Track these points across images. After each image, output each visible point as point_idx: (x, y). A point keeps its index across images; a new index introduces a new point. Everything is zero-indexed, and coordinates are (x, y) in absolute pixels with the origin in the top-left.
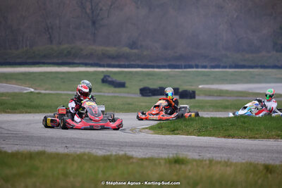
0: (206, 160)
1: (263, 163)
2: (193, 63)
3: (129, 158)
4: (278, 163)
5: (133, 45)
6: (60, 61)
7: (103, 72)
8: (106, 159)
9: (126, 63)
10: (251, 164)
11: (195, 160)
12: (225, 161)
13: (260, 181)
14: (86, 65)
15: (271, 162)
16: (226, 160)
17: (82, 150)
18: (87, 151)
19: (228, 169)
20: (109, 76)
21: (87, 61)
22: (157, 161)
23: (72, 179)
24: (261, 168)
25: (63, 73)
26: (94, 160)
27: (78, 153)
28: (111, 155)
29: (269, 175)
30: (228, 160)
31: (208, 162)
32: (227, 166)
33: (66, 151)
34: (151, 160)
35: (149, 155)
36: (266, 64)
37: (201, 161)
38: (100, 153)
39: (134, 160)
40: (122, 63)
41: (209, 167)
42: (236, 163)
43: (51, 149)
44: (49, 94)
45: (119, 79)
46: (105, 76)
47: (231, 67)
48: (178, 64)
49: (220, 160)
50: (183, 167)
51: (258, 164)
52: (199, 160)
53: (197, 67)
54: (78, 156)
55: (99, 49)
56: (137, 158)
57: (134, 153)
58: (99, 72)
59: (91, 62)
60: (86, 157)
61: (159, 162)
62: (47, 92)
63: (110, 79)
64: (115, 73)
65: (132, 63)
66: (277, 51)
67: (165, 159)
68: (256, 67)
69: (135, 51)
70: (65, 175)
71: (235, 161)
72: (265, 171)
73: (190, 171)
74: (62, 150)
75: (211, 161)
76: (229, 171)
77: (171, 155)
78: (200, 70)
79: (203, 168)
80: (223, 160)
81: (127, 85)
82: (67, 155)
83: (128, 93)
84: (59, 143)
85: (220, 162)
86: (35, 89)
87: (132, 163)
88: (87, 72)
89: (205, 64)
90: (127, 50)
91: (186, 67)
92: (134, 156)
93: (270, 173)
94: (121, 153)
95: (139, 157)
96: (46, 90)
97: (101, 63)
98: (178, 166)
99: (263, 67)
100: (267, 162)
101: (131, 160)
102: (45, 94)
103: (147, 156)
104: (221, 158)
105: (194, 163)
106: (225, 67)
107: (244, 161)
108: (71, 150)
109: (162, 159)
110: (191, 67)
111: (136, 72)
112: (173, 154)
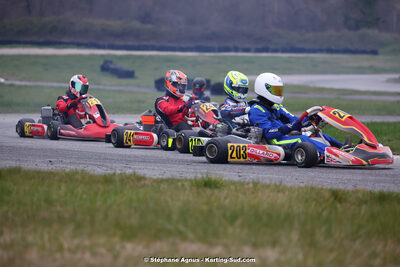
0: (248, 183)
1: (329, 187)
2: (230, 45)
3: (140, 178)
4: (350, 188)
5: (145, 18)
6: (41, 40)
7: (102, 56)
8: (108, 180)
9: (136, 44)
10: (312, 189)
11: (233, 183)
12: (276, 185)
13: (325, 214)
14: (79, 45)
15: (341, 187)
16: (278, 183)
17: (73, 167)
18: (80, 167)
19: (280, 195)
20: (111, 62)
21: (80, 40)
22: (180, 184)
23: (59, 208)
24: (327, 195)
25: (46, 57)
26: (90, 180)
27: (68, 170)
28: (114, 174)
29: (339, 206)
30: (281, 182)
31: (251, 185)
32: (279, 192)
33: (50, 168)
34: (171, 181)
35: (167, 175)
36: (333, 47)
37: (242, 184)
38: (99, 171)
39: (147, 182)
40: (130, 43)
41: (253, 193)
42: (291, 188)
43: (29, 165)
44: (26, 86)
45: (125, 66)
46: (106, 62)
47: (284, 51)
48: (209, 44)
49: (268, 182)
50: (216, 191)
51: (322, 189)
52: (239, 182)
53: (236, 50)
54: (67, 174)
55: (98, 22)
56: (150, 179)
57: (146, 171)
58: (97, 56)
59: (85, 41)
60: (78, 177)
61: (183, 185)
62: (23, 83)
63: (112, 66)
64: (120, 58)
65: (145, 43)
66: (350, 29)
67: (191, 180)
68: (320, 51)
69: (149, 26)
70: (49, 202)
71: (289, 185)
72: (332, 200)
73: (225, 198)
74: (44, 167)
75: (255, 184)
76: (281, 198)
77: (199, 176)
78: (240, 54)
79: (244, 193)
80: (273, 183)
81: (136, 74)
82: (51, 174)
83: (139, 86)
84: (39, 156)
85: (268, 186)
86: (6, 80)
87: (144, 186)
88: (81, 56)
89: (247, 46)
90: (136, 24)
91: (221, 50)
92: (147, 176)
93: (340, 202)
94: (129, 171)
95: (155, 177)
96: (21, 80)
97: (101, 43)
98: (209, 191)
99: (330, 51)
100: (335, 187)
101: (143, 182)
102: (20, 87)
103: (164, 177)
104: (271, 180)
105: (233, 187)
106: (276, 51)
107: (302, 185)
108: (57, 167)
109: (186, 180)
110: (227, 50)
111: (151, 57)
112: (202, 173)
